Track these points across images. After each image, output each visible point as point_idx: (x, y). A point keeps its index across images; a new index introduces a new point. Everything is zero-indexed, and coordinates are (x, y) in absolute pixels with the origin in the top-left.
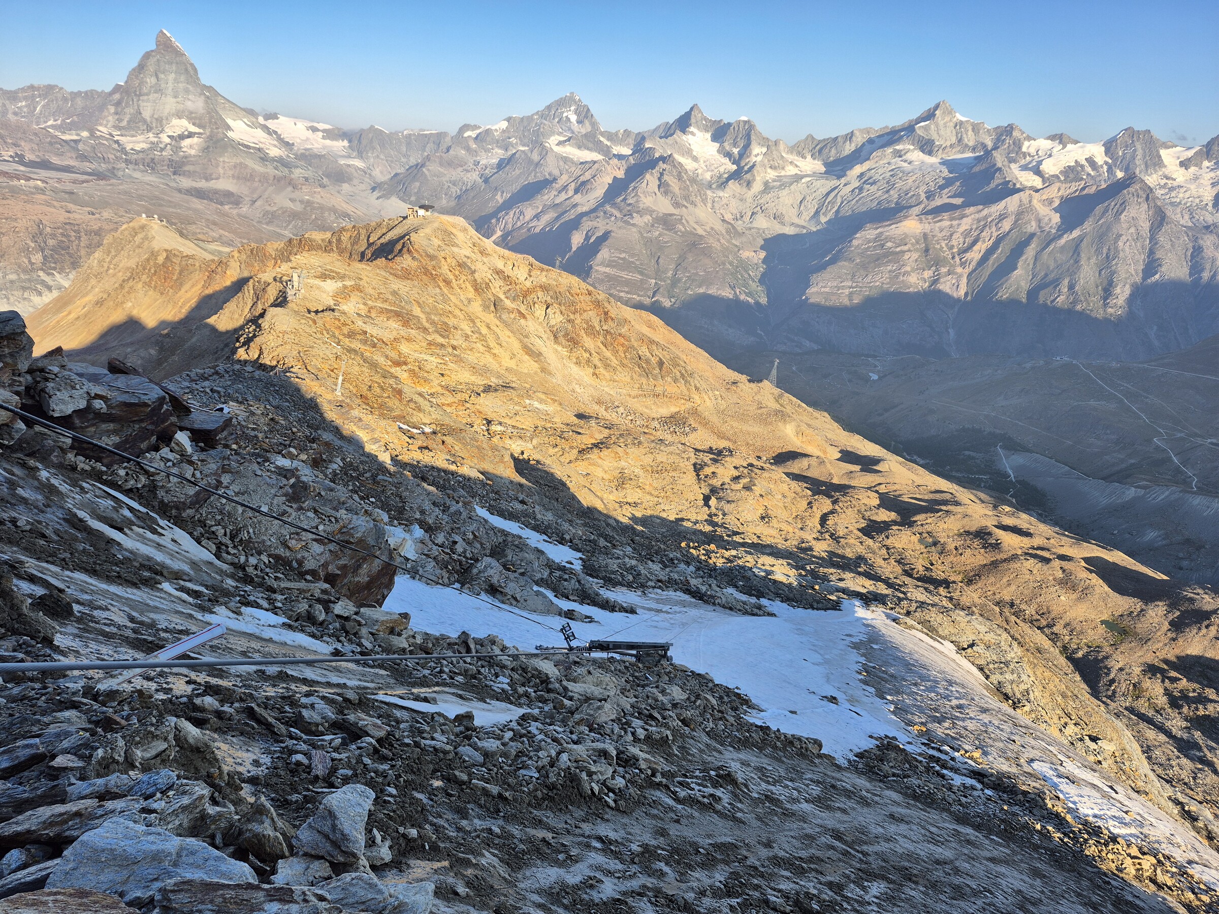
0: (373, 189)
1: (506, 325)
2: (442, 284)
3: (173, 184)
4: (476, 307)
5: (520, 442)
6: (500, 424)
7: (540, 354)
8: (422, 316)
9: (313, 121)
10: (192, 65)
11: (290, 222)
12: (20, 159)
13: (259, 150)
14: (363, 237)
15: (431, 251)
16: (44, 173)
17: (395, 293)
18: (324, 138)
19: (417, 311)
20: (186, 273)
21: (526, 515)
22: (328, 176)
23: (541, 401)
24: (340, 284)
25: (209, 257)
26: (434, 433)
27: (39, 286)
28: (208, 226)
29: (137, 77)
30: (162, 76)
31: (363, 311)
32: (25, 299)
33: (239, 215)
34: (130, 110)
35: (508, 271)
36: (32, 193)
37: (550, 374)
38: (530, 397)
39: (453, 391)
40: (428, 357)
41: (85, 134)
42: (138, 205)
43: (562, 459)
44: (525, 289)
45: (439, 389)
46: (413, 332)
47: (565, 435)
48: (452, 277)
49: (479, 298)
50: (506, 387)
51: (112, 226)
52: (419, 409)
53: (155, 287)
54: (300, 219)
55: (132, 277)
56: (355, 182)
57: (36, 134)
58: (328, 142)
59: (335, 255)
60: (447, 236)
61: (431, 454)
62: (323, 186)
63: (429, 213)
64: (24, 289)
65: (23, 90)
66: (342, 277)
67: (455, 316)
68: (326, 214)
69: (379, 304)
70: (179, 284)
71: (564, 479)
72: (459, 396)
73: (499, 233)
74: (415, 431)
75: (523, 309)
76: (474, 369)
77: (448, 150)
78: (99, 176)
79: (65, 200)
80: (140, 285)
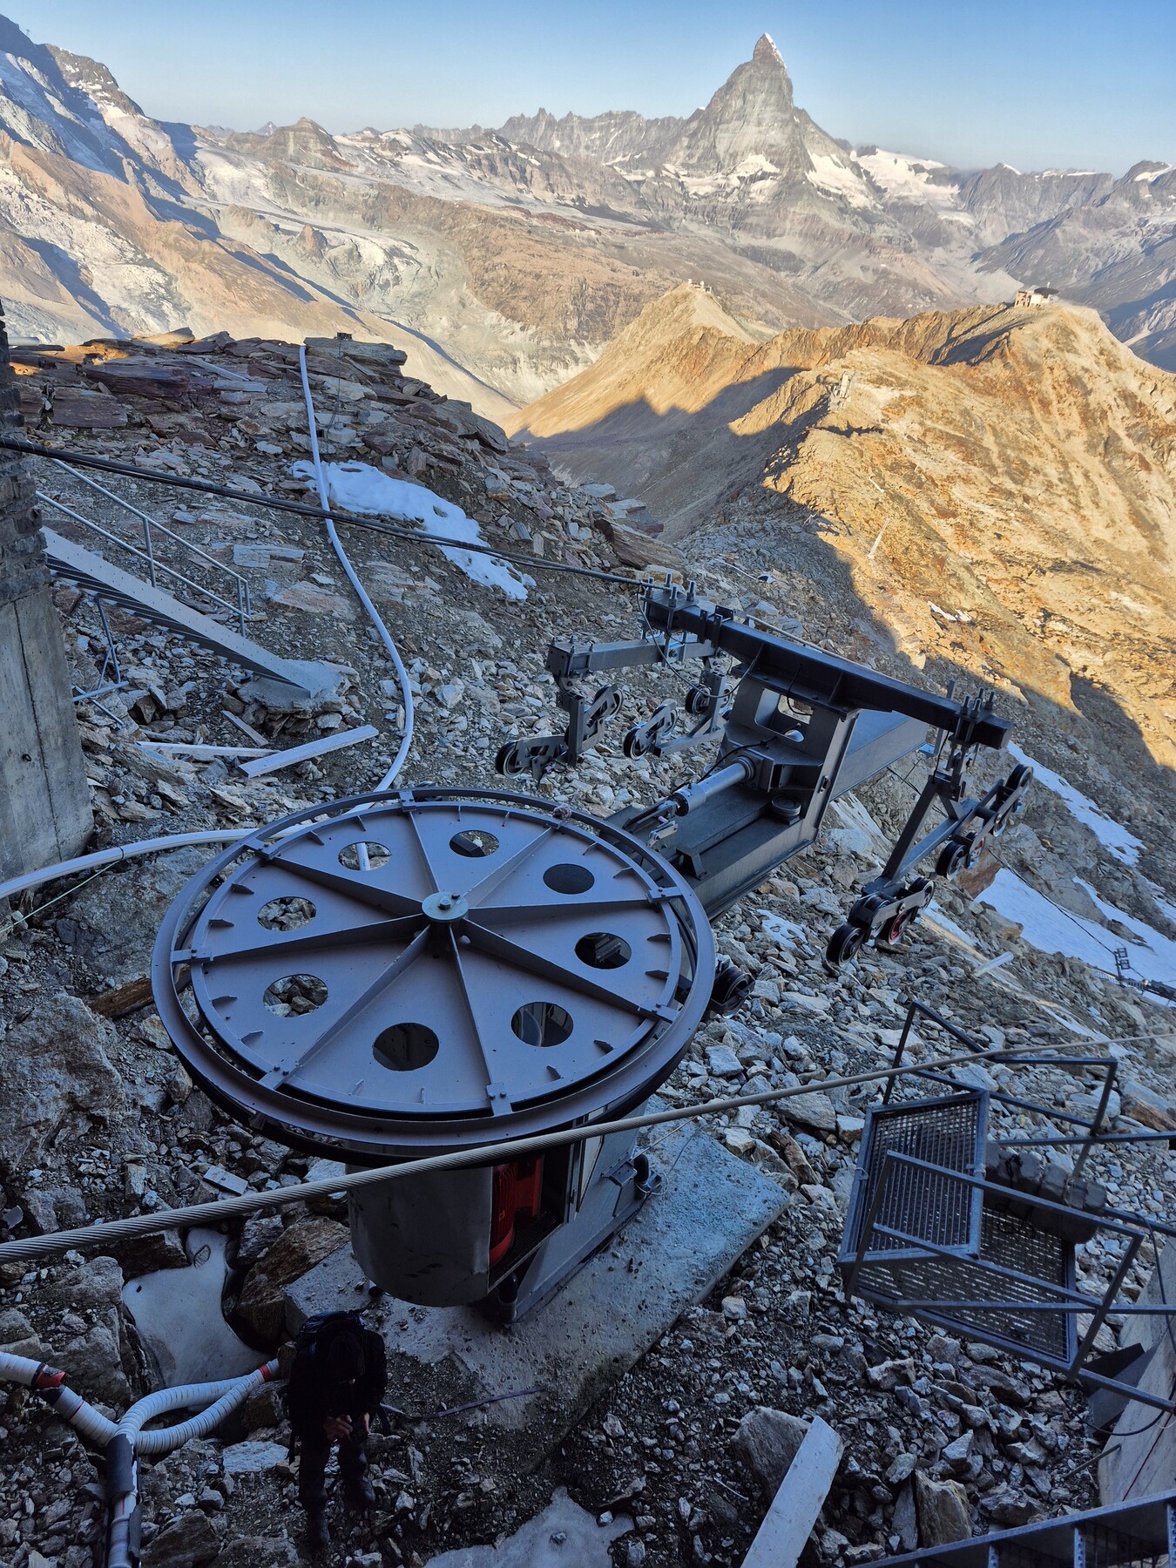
0: (975, 257)
1: (1115, 475)
2: (1035, 406)
3: (729, 241)
4: (1077, 445)
5: (1085, 653)
6: (1064, 620)
7: (1156, 526)
8: (995, 449)
9: (919, 157)
10: (789, 81)
11: (853, 299)
12: (580, 203)
13: (841, 197)
14: (944, 330)
15: (1033, 356)
16: (600, 222)
17: (966, 413)
18: (928, 181)
19: (989, 441)
20: (719, 358)
21: (1074, 767)
22: (919, 235)
23: (1136, 597)
24: (897, 394)
25: (749, 340)
26: (972, 623)
27: (567, 357)
28: (755, 299)
29: (722, 99)
30: (750, 97)
31: (917, 432)
32: (552, 370)
33: (795, 285)
34: (704, 143)
35: (1143, 396)
36: (584, 246)
37: (1162, 558)
38: (1119, 589)
39: (1008, 561)
40: (987, 509)
41: (651, 173)
42: (686, 266)
43: (1144, 690)
44: (1161, 425)
45: (990, 558)
46: (975, 470)
47: (1160, 655)
48: (1053, 397)
49: (1085, 433)
50: (1086, 567)
51: (653, 291)
52: (961, 588)
53: (683, 373)
54: (867, 295)
55: (661, 359)
56: (954, 246)
57: (602, 173)
58: (933, 188)
59: (901, 353)
60: (1065, 337)
61: (965, 655)
62: (908, 250)
63: (1046, 301)
64: (553, 358)
65: (600, 118)
66: (902, 384)
67: (1041, 455)
68: (903, 290)
69: (940, 426)
70: (708, 371)
71: (1138, 720)
72: (1016, 571)
73: (1145, 333)
74: (949, 617)
75: (1149, 455)
76: (1048, 535)
77: (1103, 201)
78: (653, 226)
79: (612, 256)
80: (667, 369)
